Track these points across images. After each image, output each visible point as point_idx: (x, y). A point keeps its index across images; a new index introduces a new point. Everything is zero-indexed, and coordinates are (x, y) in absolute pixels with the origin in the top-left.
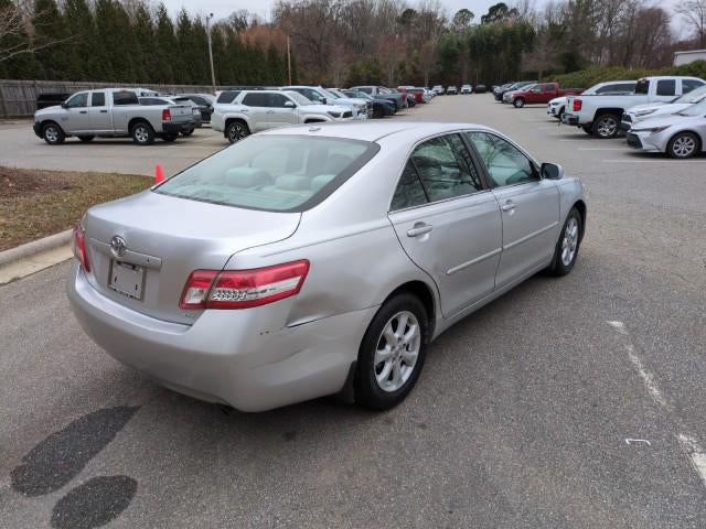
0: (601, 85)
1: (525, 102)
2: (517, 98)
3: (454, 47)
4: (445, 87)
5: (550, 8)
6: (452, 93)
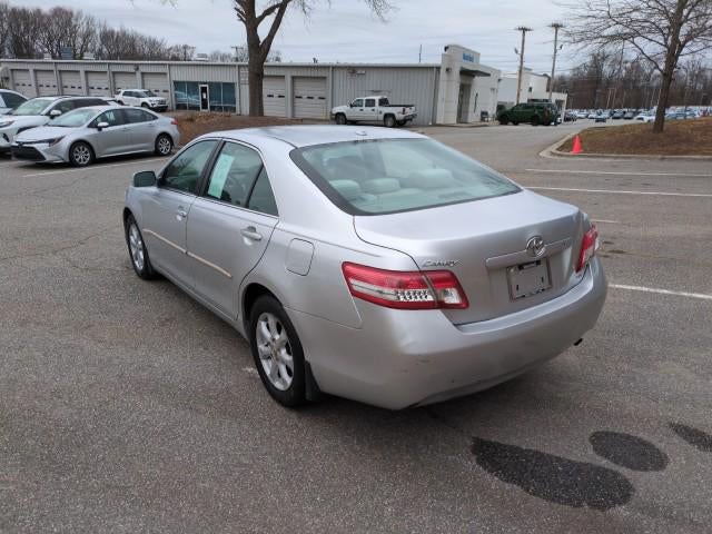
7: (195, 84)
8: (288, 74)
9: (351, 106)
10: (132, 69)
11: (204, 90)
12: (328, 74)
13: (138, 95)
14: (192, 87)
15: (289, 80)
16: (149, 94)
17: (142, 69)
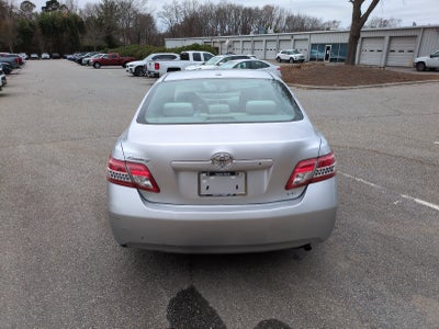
0: (154, 55)
1: (101, 65)
2: (96, 62)
3: (27, 26)
4: (29, 54)
5: (88, 6)
6: (35, 58)
7: (323, 45)
8: (387, 36)
9: (431, 57)
10: (289, 38)
11: (328, 48)
12: (419, 34)
13: (289, 53)
14: (322, 47)
15: (387, 39)
16: (296, 52)
17: (295, 37)
